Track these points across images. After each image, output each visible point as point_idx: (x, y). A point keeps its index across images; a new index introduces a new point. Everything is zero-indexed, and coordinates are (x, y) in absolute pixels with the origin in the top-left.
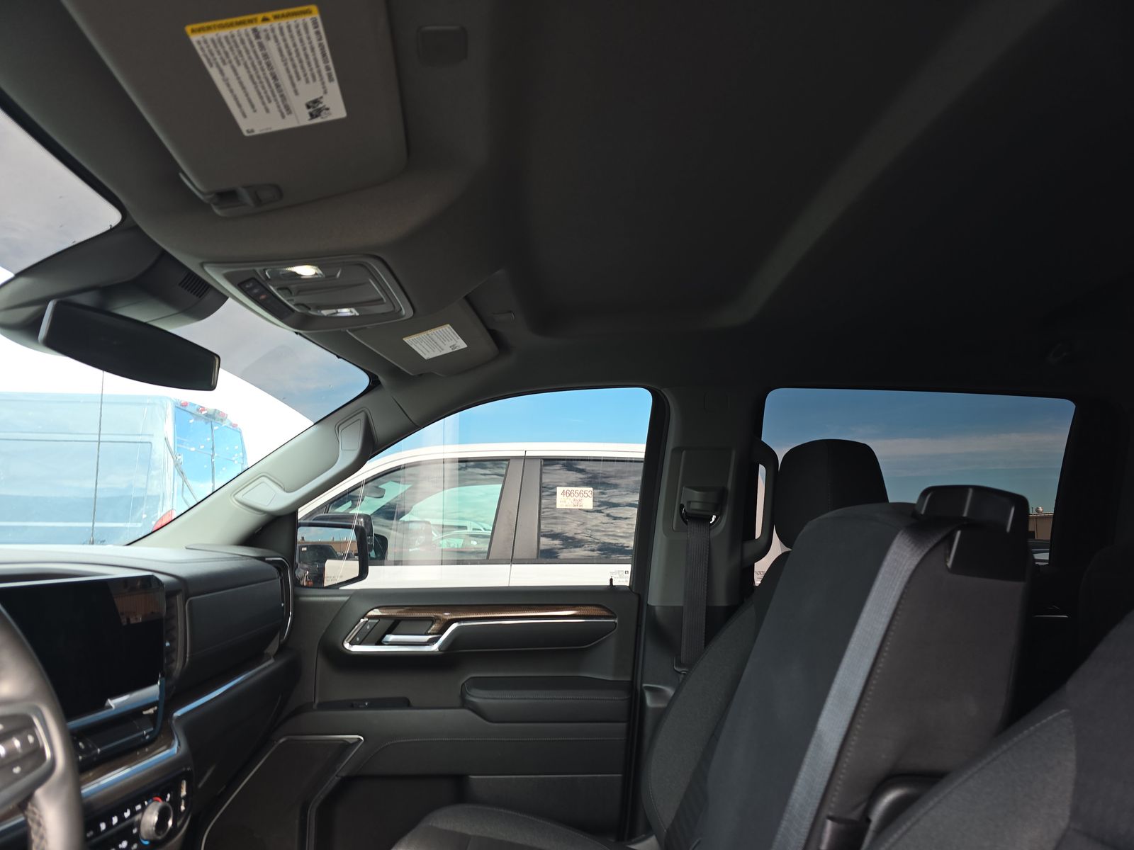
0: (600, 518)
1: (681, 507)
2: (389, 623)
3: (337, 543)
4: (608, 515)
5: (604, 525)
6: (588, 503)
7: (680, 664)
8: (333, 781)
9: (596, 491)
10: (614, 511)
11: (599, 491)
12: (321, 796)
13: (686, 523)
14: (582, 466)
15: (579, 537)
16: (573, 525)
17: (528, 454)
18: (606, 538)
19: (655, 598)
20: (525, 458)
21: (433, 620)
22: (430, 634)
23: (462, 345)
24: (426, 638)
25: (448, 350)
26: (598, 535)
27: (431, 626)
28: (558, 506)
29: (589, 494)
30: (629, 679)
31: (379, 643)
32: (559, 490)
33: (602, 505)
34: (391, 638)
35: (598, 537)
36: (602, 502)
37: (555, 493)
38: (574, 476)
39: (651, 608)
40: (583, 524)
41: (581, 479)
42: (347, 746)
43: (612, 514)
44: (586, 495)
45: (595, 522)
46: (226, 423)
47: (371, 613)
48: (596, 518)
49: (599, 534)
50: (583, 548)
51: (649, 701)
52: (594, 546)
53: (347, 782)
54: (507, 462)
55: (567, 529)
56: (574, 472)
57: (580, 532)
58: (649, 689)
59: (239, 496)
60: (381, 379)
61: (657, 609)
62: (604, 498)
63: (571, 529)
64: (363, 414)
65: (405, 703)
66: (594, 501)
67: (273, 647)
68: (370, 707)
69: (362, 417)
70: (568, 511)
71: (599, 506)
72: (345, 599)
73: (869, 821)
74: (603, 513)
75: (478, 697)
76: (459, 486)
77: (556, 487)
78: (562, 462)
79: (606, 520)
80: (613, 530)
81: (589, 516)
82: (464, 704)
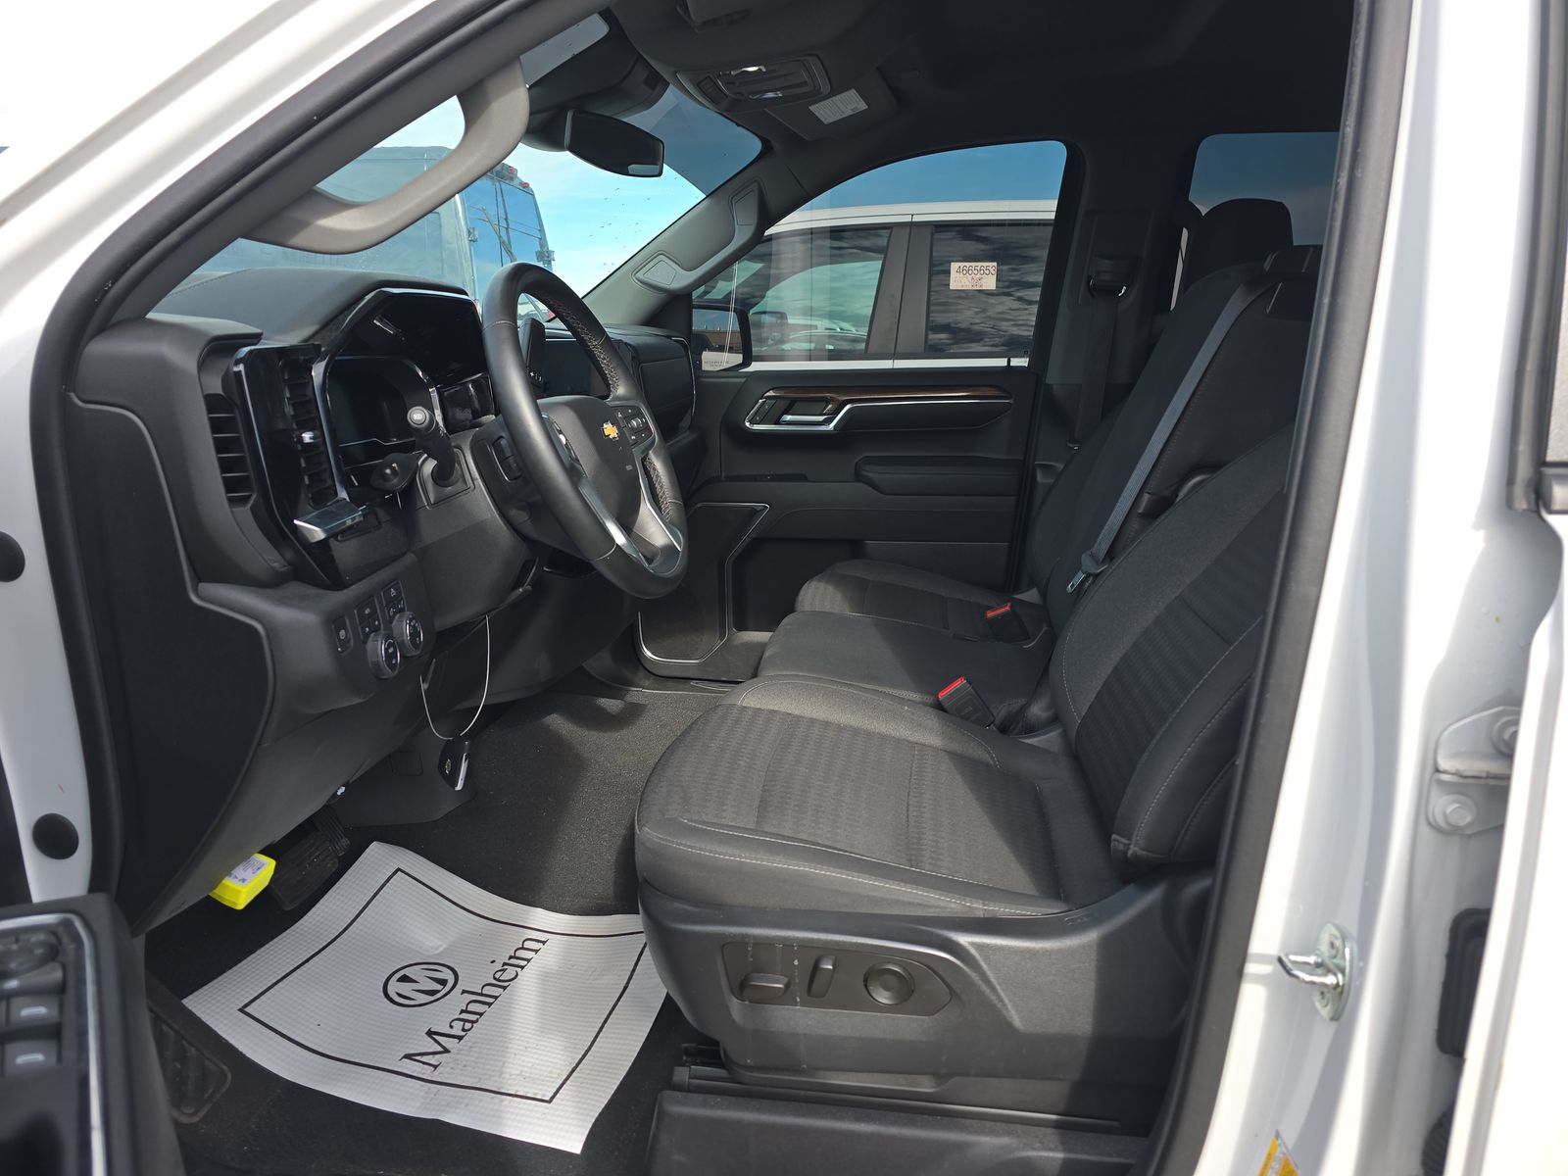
0: (1009, 303)
1: (1089, 278)
2: (784, 404)
3: (709, 332)
4: (1020, 299)
5: (1012, 312)
6: (990, 283)
7: (1074, 441)
8: (744, 540)
9: (1005, 268)
10: (1030, 293)
11: (1010, 266)
12: (735, 552)
13: (1092, 295)
14: (984, 233)
15: (976, 328)
16: (968, 313)
17: (916, 219)
18: (1014, 329)
19: (1053, 377)
20: (911, 225)
21: (827, 401)
22: (824, 415)
23: (863, 106)
24: (821, 418)
25: (848, 112)
26: (1004, 325)
27: (827, 406)
28: (952, 286)
29: (992, 271)
30: (1022, 458)
31: (777, 423)
32: (954, 266)
33: (1007, 286)
34: (788, 418)
35: (1004, 328)
36: (1012, 281)
37: (948, 272)
38: (972, 247)
39: (1049, 387)
40: (984, 311)
41: (983, 250)
42: (754, 512)
43: (1026, 298)
44: (987, 272)
45: (1000, 308)
46: (515, 182)
47: (768, 394)
48: (1001, 303)
49: (1005, 323)
50: (982, 343)
51: (1040, 477)
52: (997, 340)
53: (757, 542)
54: (889, 231)
55: (960, 317)
56: (973, 242)
57: (978, 321)
58: (1040, 466)
59: (640, 275)
60: (774, 144)
61: (1055, 387)
62: (1015, 276)
63: (966, 317)
64: (756, 184)
65: (802, 478)
66: (997, 280)
67: (686, 422)
68: (771, 480)
69: (755, 187)
70: (963, 295)
71: (1008, 287)
72: (743, 380)
73: (1177, 496)
74: (1012, 296)
75: (872, 472)
76: (831, 264)
77: (949, 262)
78: (957, 228)
79: (1016, 305)
80: (1025, 318)
81: (992, 300)
82: (858, 477)
